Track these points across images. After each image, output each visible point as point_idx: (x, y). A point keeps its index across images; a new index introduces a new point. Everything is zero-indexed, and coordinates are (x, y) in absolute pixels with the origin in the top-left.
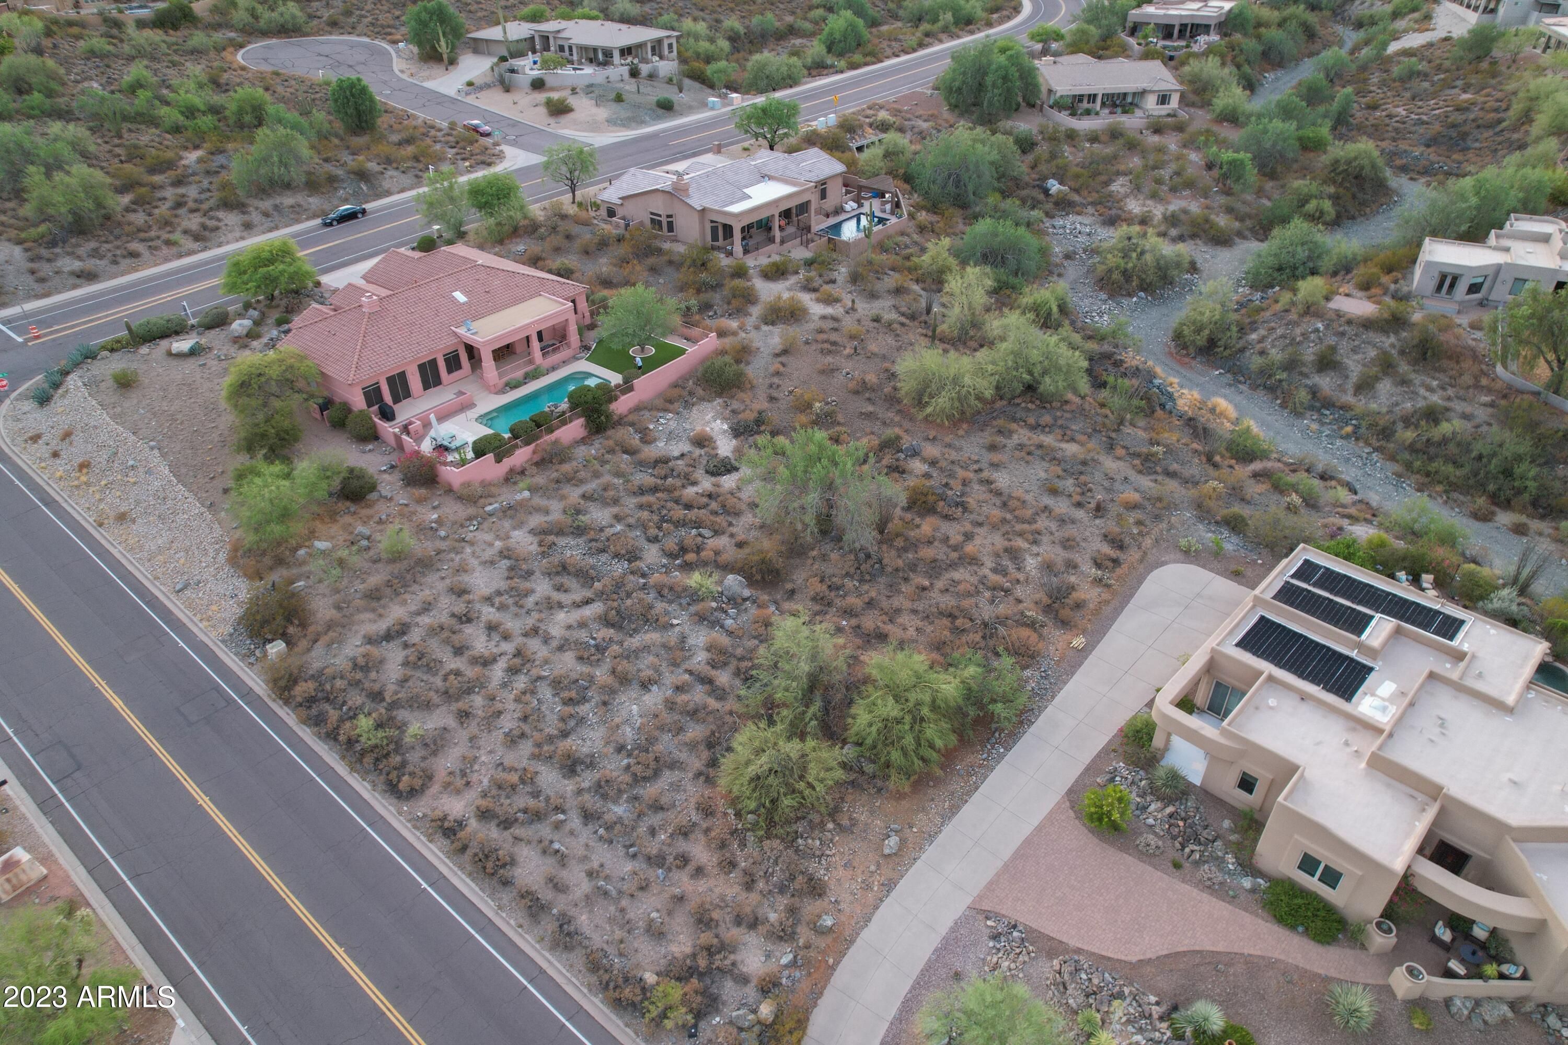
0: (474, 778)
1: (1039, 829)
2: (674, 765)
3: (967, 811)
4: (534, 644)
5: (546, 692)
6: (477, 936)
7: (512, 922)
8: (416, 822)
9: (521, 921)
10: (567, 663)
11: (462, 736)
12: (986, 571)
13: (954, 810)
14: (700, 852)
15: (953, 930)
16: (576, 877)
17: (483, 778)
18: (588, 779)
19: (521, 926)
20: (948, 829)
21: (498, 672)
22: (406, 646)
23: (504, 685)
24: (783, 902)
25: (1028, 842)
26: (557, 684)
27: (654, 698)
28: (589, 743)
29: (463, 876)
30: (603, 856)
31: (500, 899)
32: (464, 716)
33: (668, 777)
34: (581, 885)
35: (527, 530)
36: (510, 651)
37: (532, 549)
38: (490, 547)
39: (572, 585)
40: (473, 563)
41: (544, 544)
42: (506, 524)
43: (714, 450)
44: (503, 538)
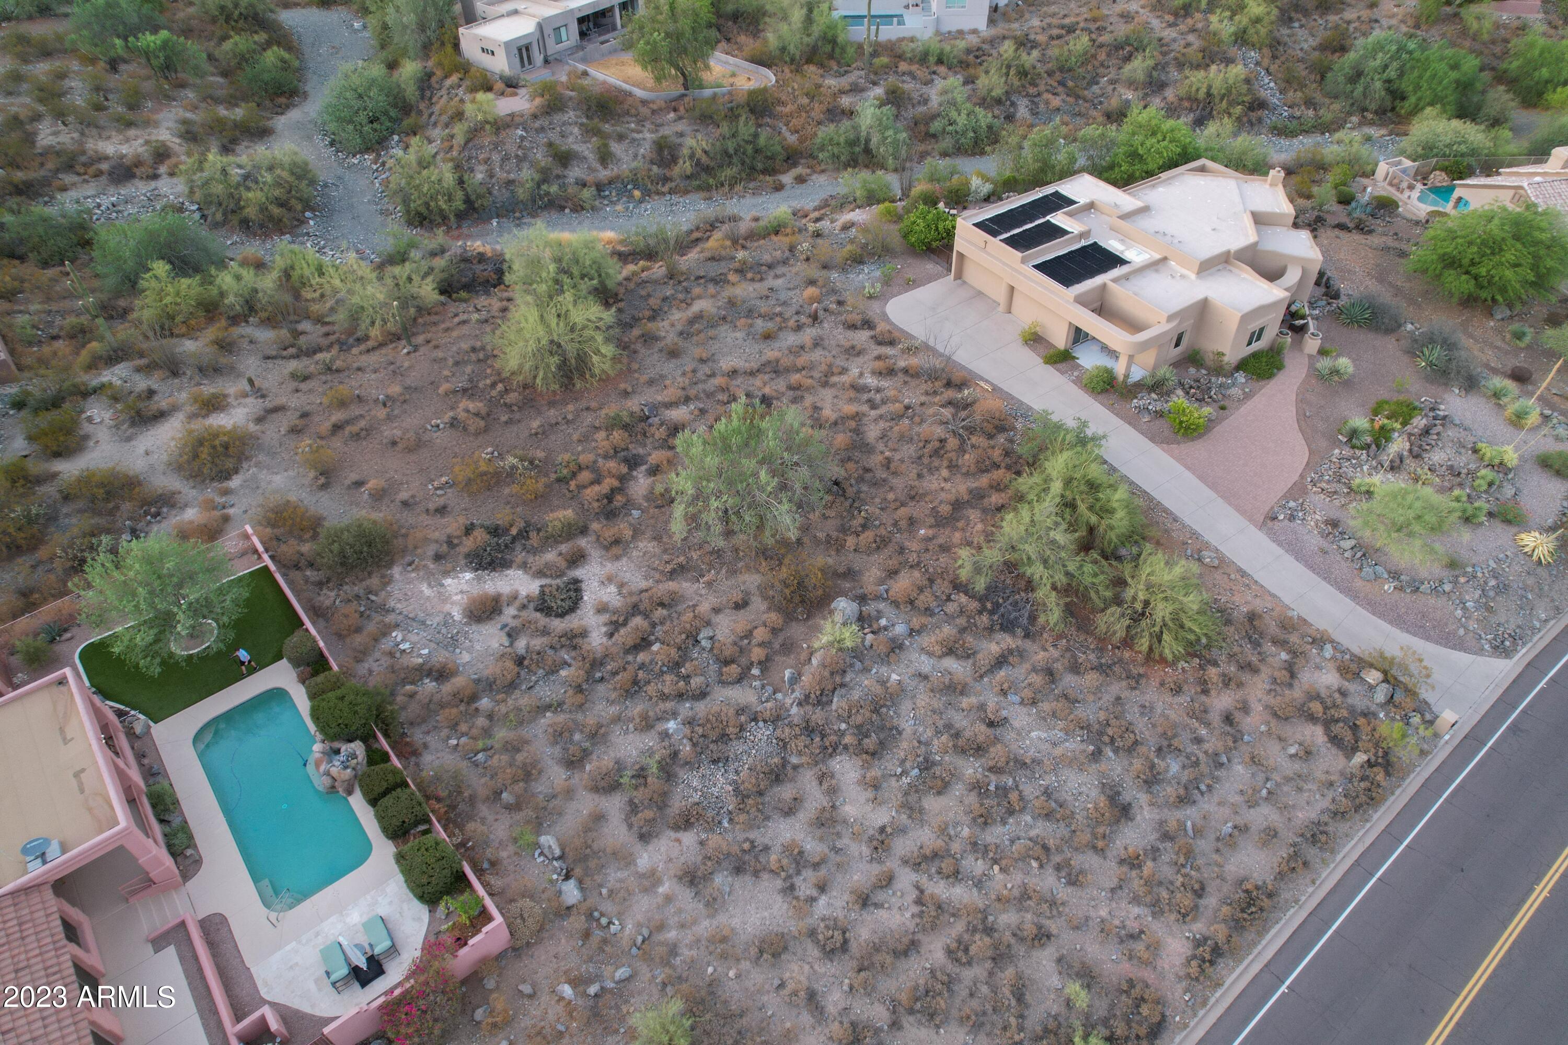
0: (1133, 926)
1: (1188, 468)
2: (1119, 707)
4: (904, 846)
5: (996, 834)
6: (1334, 927)
7: (1310, 890)
8: (1199, 1000)
9: (1308, 880)
11: (1067, 940)
14: (1222, 701)
16: (1256, 819)
17: (1131, 915)
18: (1136, 796)
19: (1313, 882)
20: (1188, 521)
21: (959, 894)
23: (979, 884)
24: (1268, 647)
26: (984, 820)
27: (1020, 717)
28: (1084, 789)
29: (1264, 942)
31: (1286, 901)
32: (1042, 937)
35: (638, 847)
36: (914, 877)
37: (689, 838)
38: (669, 899)
39: (786, 792)
40: (705, 927)
41: (685, 822)
42: (614, 876)
43: (515, 597)
44: (651, 880)
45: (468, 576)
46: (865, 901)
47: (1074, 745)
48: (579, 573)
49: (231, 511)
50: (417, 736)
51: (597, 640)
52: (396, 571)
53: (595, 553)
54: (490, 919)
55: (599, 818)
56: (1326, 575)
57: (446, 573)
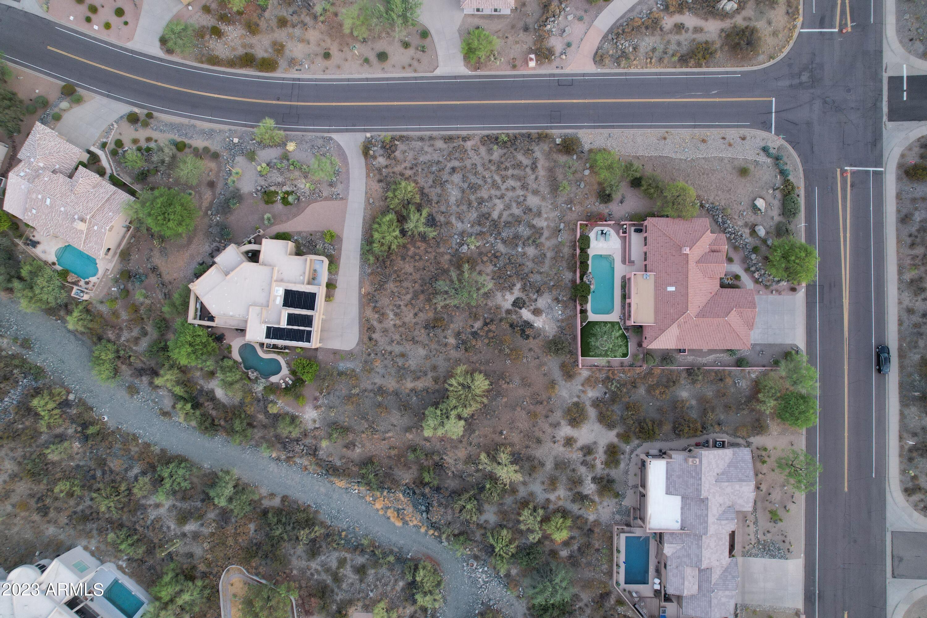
0: (473, 152)
1: (344, 226)
2: (431, 187)
3: (361, 221)
4: (498, 193)
5: (480, 182)
7: (435, 134)
8: (474, 135)
9: (432, 136)
10: (484, 193)
11: (487, 158)
12: (402, 304)
13: (364, 220)
14: (408, 172)
15: (348, 193)
16: (430, 150)
17: (471, 153)
18: (448, 169)
20: (362, 214)
21: (497, 178)
22: (527, 166)
23: (492, 177)
24: (384, 174)
25: (344, 221)
26: (480, 186)
27: (452, 200)
28: (456, 178)
29: (453, 134)
30: (428, 158)
31: (441, 136)
32: (490, 161)
33: (430, 182)
34: (426, 149)
35: (545, 227)
36: (502, 187)
37: (534, 222)
38: (546, 213)
39: (510, 219)
40: (544, 204)
41: (534, 226)
42: (552, 225)
43: (529, 311)
44: (547, 219)
45: (535, 325)
46: (514, 189)
47: (449, 186)
48: (510, 307)
49: (581, 388)
50: (570, 285)
51: (518, 286)
52: (551, 338)
53: (503, 310)
54: (581, 224)
55: (547, 239)
56: (348, 179)
57: (540, 329)
